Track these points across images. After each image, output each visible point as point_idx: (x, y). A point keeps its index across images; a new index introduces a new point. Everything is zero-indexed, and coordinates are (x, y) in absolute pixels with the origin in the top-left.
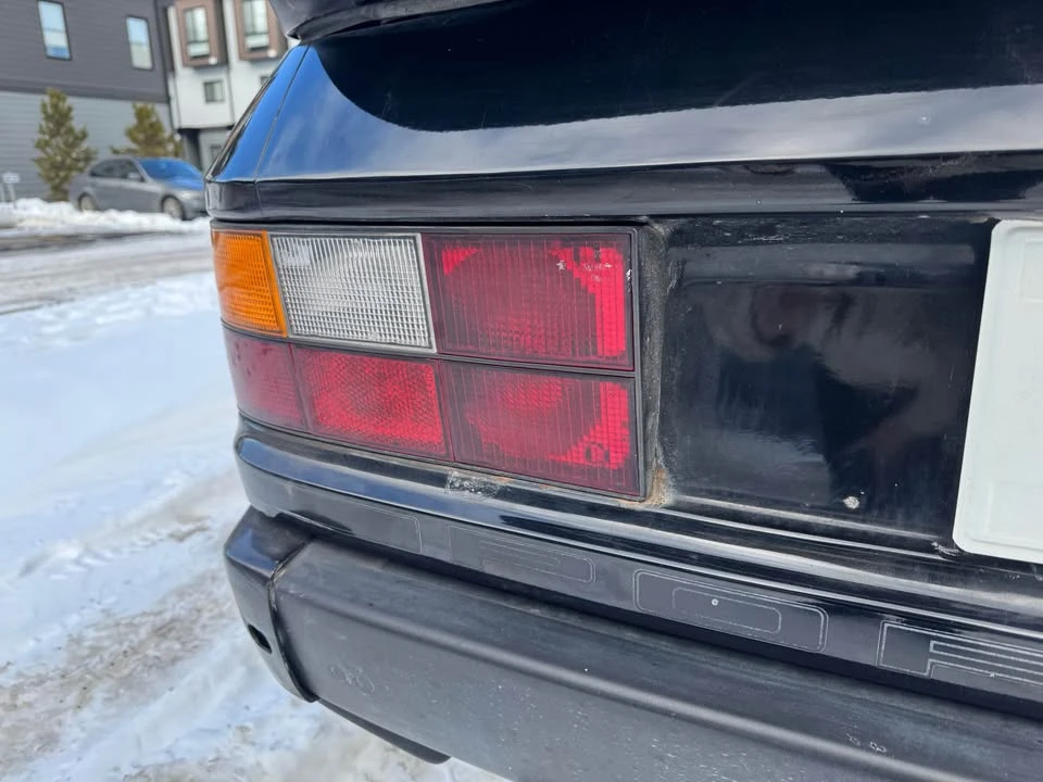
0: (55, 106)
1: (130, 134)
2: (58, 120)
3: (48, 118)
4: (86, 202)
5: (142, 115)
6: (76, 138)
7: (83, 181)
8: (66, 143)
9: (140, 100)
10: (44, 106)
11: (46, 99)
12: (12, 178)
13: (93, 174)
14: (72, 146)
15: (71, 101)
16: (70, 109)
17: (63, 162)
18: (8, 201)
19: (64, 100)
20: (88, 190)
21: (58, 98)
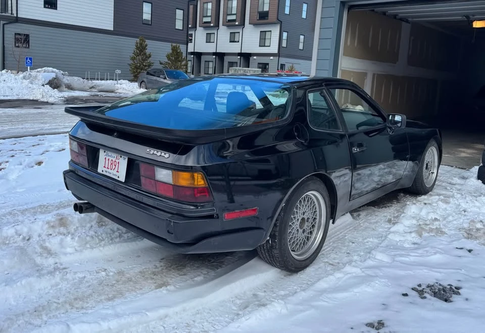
0: (141, 44)
1: (168, 57)
2: (141, 49)
3: (137, 48)
4: (143, 85)
5: (174, 49)
6: (146, 57)
7: (144, 76)
8: (142, 59)
9: (174, 42)
10: (137, 43)
11: (138, 40)
12: (118, 72)
13: (148, 73)
14: (144, 60)
15: (148, 42)
16: (146, 45)
17: (140, 66)
18: (116, 80)
19: (145, 42)
20: (145, 80)
21: (142, 40)
